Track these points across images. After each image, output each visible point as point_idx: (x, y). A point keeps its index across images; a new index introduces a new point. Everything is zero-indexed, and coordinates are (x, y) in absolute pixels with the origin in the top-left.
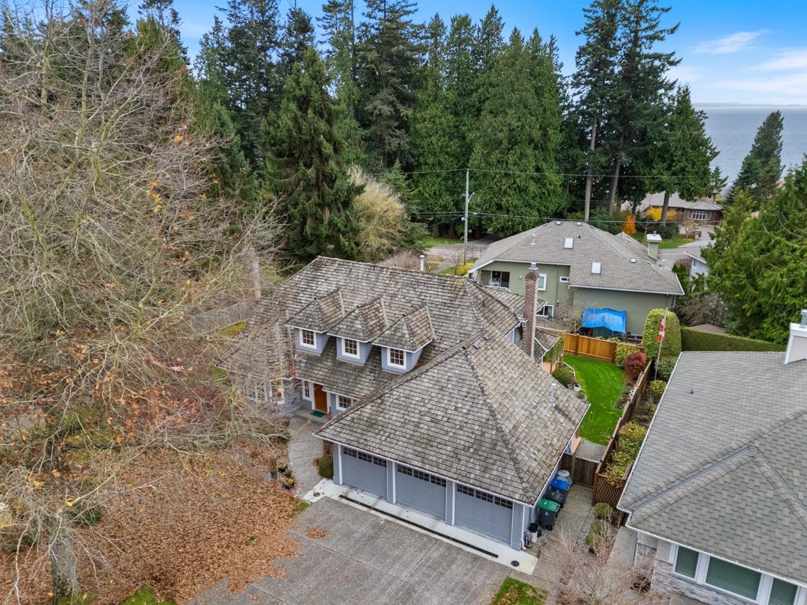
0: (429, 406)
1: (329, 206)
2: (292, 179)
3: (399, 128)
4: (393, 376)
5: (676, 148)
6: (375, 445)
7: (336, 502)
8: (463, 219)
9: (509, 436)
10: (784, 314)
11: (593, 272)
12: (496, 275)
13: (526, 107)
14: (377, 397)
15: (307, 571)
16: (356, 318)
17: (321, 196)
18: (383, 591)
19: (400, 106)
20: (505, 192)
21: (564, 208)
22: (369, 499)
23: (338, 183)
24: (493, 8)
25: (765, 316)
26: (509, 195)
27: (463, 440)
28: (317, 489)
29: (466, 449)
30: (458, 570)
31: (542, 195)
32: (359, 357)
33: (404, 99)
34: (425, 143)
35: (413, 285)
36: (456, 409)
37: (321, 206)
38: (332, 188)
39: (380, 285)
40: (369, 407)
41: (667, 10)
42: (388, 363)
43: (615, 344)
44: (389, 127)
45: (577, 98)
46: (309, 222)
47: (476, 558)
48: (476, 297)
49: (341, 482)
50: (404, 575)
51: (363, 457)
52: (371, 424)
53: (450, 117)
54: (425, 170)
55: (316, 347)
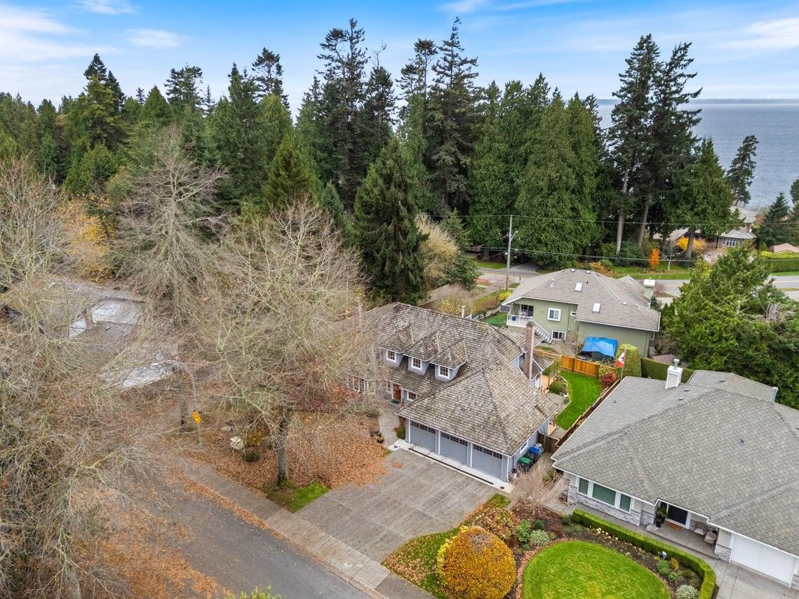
0: (461, 401)
1: (403, 252)
2: (377, 231)
3: (459, 173)
4: (442, 382)
5: (699, 192)
6: (429, 421)
7: (407, 452)
8: (506, 253)
9: (503, 420)
10: (707, 353)
11: (594, 310)
12: (524, 307)
13: (564, 160)
14: (431, 394)
15: (393, 482)
16: (421, 346)
17: (398, 244)
18: (431, 493)
19: (461, 157)
20: (544, 229)
21: (600, 239)
22: (425, 451)
23: (409, 237)
24: (541, 76)
25: (697, 354)
26: (548, 232)
27: (477, 421)
28: (396, 444)
29: (479, 426)
30: (471, 488)
31: (577, 232)
32: (421, 369)
33: (465, 150)
34: (479, 185)
35: (456, 326)
36: (475, 404)
37: (397, 251)
38: (405, 238)
39: (436, 325)
40: (427, 400)
41: (693, 76)
42: (439, 374)
43: (599, 366)
44: (451, 172)
45: (612, 149)
46: (388, 263)
47: (482, 484)
48: (494, 337)
49: (410, 441)
50: (442, 488)
51: (423, 427)
52: (428, 409)
53: (501, 165)
54: (478, 206)
55: (396, 361)
